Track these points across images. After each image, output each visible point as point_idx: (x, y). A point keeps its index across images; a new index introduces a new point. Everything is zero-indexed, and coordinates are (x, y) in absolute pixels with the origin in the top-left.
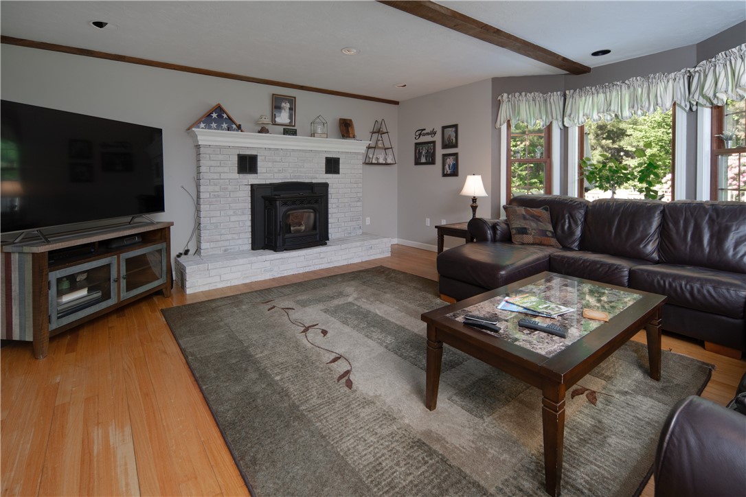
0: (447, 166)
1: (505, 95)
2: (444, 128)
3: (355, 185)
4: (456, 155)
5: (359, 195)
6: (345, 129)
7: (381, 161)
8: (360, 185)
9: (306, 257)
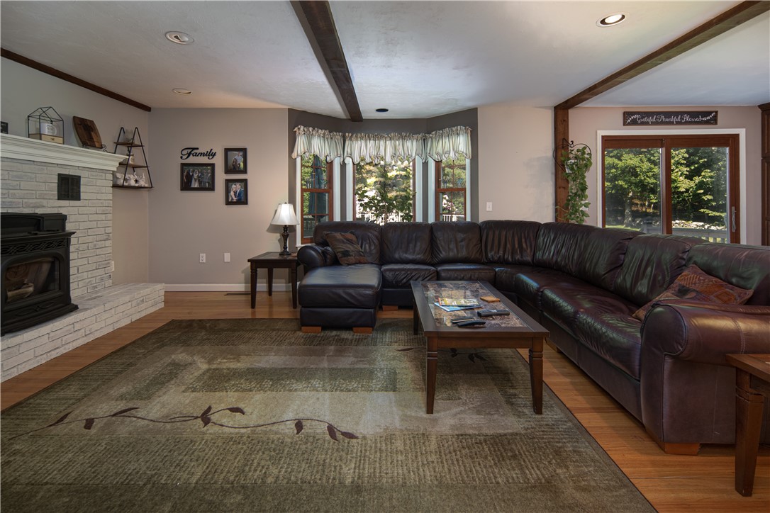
0: (232, 193)
1: (302, 128)
2: (227, 150)
3: (103, 217)
4: (245, 182)
5: (109, 230)
6: (86, 133)
7: (133, 183)
8: (110, 217)
9: (52, 334)
